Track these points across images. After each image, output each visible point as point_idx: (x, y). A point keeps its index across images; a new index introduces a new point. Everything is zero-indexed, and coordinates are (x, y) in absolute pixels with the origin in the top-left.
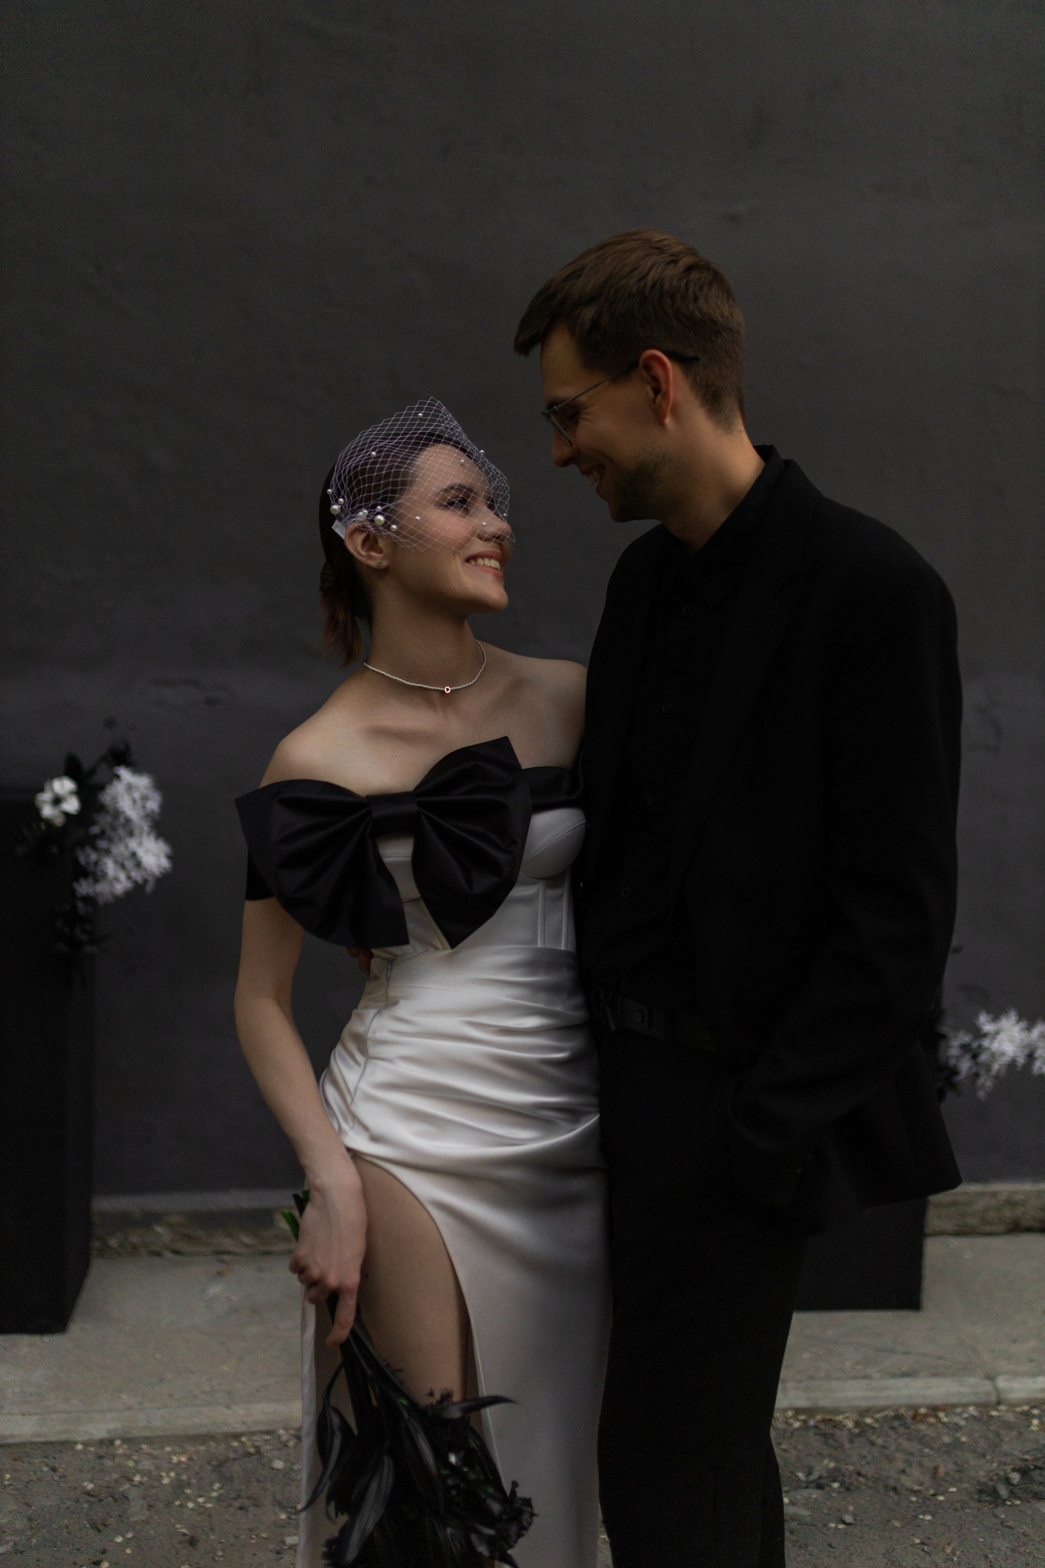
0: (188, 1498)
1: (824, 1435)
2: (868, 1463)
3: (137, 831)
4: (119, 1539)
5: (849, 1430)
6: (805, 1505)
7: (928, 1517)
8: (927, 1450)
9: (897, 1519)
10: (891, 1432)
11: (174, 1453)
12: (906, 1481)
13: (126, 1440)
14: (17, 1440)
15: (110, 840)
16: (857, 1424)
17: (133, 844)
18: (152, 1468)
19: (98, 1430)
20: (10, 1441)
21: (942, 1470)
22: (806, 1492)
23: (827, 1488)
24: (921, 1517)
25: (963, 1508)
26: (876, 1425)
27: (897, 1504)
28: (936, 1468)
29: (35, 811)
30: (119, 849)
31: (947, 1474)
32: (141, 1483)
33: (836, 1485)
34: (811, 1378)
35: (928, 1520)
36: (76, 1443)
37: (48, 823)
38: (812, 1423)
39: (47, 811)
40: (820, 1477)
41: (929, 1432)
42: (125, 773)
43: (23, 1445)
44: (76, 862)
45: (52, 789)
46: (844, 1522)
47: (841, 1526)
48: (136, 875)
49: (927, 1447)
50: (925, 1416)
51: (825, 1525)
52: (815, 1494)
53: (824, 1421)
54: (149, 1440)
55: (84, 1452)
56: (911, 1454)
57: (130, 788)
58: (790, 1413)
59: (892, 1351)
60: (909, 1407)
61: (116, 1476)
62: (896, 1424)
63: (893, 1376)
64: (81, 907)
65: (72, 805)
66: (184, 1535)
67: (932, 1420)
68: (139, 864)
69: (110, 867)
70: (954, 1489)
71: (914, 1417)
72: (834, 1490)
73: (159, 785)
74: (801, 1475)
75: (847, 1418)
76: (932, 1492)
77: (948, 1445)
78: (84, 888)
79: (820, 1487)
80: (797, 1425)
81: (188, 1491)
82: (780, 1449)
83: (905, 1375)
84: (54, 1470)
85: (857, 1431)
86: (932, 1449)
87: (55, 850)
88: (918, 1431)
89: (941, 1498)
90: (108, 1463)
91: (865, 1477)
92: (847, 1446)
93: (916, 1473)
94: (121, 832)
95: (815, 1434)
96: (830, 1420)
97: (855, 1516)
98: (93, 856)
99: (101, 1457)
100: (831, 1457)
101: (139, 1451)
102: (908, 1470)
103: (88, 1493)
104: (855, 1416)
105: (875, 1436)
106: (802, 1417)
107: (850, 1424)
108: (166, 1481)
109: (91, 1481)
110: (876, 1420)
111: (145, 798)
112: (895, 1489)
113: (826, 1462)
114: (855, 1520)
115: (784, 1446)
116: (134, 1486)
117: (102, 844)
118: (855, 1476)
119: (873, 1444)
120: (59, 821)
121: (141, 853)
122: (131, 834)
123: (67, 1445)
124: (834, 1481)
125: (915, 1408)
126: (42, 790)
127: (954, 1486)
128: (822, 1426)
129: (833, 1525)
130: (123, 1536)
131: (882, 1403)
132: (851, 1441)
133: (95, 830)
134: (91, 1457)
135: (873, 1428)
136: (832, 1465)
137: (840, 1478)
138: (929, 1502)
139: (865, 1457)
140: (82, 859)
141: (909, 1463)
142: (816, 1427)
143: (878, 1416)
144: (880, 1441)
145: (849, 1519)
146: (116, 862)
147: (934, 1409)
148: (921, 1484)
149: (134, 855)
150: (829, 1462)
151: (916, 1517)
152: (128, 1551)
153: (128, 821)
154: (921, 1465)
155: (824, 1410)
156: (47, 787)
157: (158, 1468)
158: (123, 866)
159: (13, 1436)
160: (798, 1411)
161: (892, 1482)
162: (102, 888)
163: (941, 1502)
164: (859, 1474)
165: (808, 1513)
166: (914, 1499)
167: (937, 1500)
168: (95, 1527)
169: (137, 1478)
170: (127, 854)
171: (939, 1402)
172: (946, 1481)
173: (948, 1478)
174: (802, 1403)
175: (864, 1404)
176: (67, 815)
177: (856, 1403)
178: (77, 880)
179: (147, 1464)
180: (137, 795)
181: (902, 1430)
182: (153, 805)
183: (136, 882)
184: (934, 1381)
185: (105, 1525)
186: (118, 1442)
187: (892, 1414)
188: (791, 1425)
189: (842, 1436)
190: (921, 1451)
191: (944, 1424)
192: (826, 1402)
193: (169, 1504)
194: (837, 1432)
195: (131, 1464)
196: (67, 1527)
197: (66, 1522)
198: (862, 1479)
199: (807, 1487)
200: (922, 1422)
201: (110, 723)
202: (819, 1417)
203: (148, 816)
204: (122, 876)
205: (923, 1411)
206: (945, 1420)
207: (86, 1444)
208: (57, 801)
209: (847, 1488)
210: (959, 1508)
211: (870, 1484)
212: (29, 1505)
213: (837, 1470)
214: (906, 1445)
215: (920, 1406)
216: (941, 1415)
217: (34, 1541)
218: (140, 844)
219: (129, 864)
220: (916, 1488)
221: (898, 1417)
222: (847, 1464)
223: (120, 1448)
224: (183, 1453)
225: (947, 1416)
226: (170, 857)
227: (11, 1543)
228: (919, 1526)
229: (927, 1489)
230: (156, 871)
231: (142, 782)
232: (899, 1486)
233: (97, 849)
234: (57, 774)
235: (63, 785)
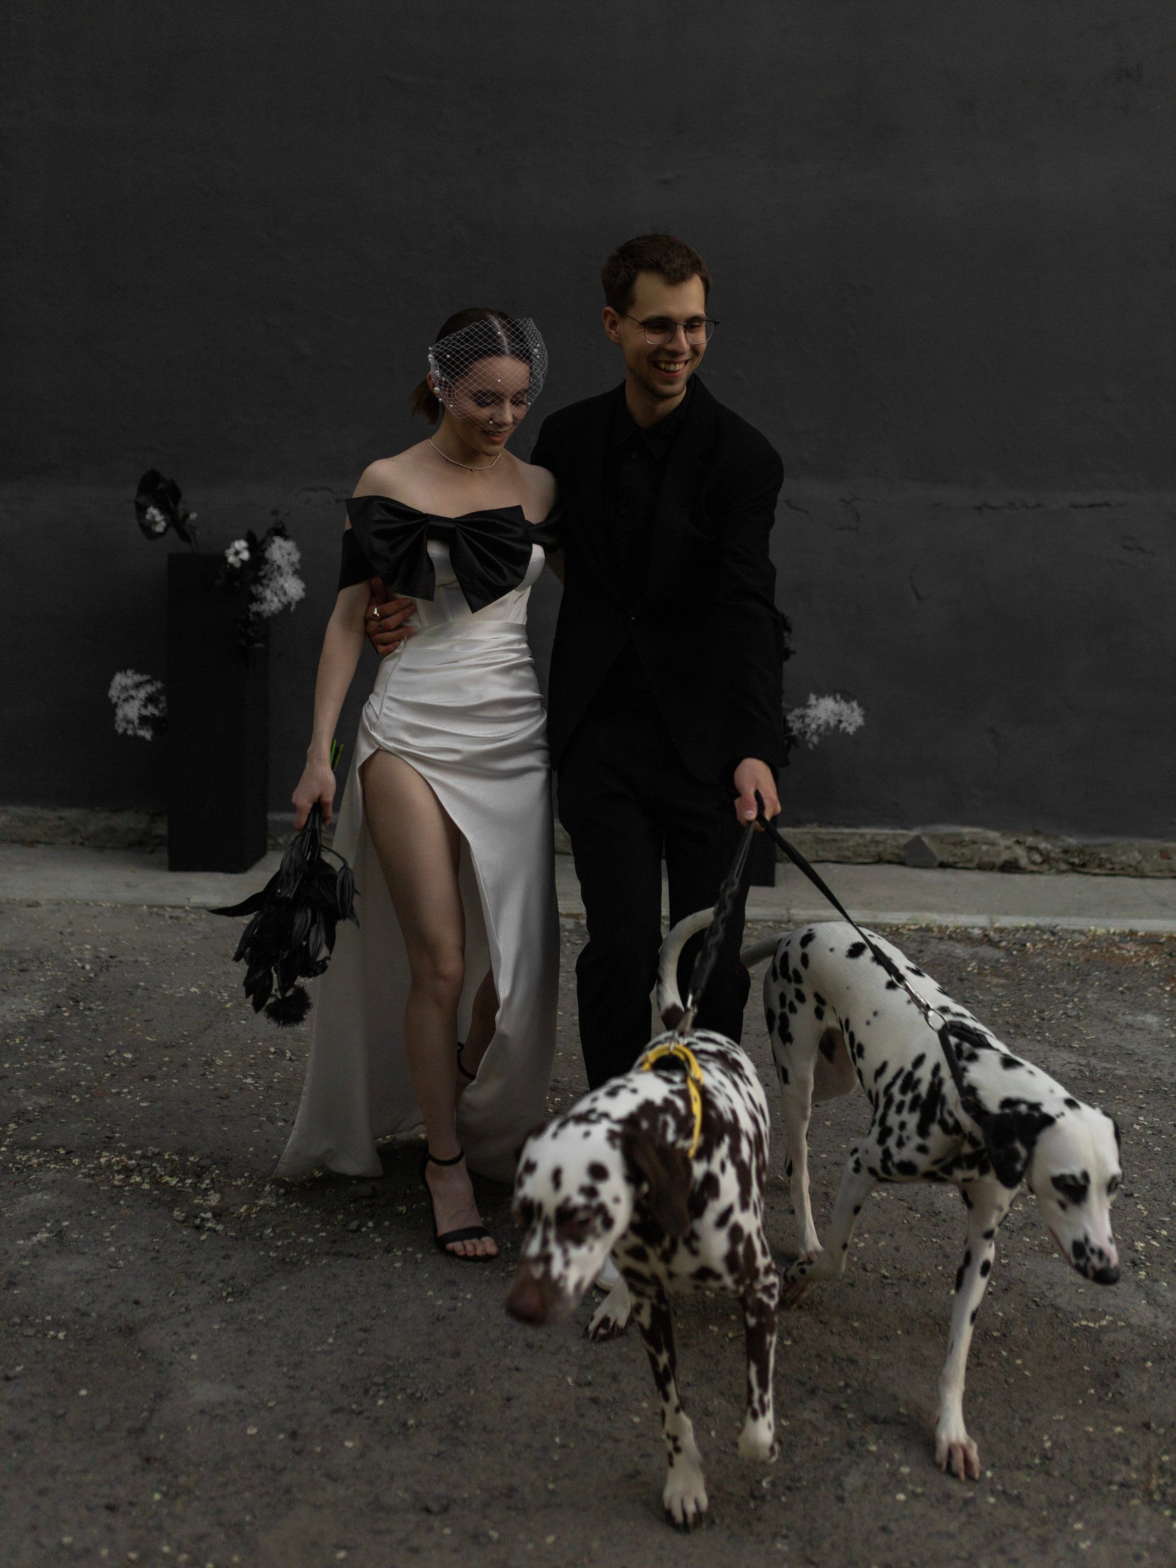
3: (285, 574)
15: (270, 579)
17: (281, 581)
29: (225, 558)
30: (272, 584)
37: (232, 566)
39: (231, 559)
42: (280, 541)
44: (251, 592)
45: (234, 547)
48: (283, 599)
57: (280, 547)
64: (252, 619)
65: (245, 556)
68: (285, 594)
69: (268, 594)
73: (300, 547)
78: (254, 607)
87: (237, 584)
94: (275, 573)
98: (260, 589)
111: (290, 555)
117: (266, 581)
120: (238, 565)
121: (286, 585)
122: (281, 575)
126: (229, 547)
133: (262, 573)
140: (254, 591)
146: (272, 591)
149: (282, 587)
153: (279, 567)
156: (232, 545)
158: (276, 594)
162: (265, 607)
170: (279, 587)
176: (242, 561)
178: (251, 603)
180: (285, 554)
182: (296, 557)
183: (283, 603)
203: (292, 564)
204: (276, 600)
208: (237, 553)
218: (286, 581)
219: (279, 592)
226: (304, 590)
230: (297, 598)
231: (289, 545)
233: (262, 585)
234: (238, 539)
235: (240, 544)
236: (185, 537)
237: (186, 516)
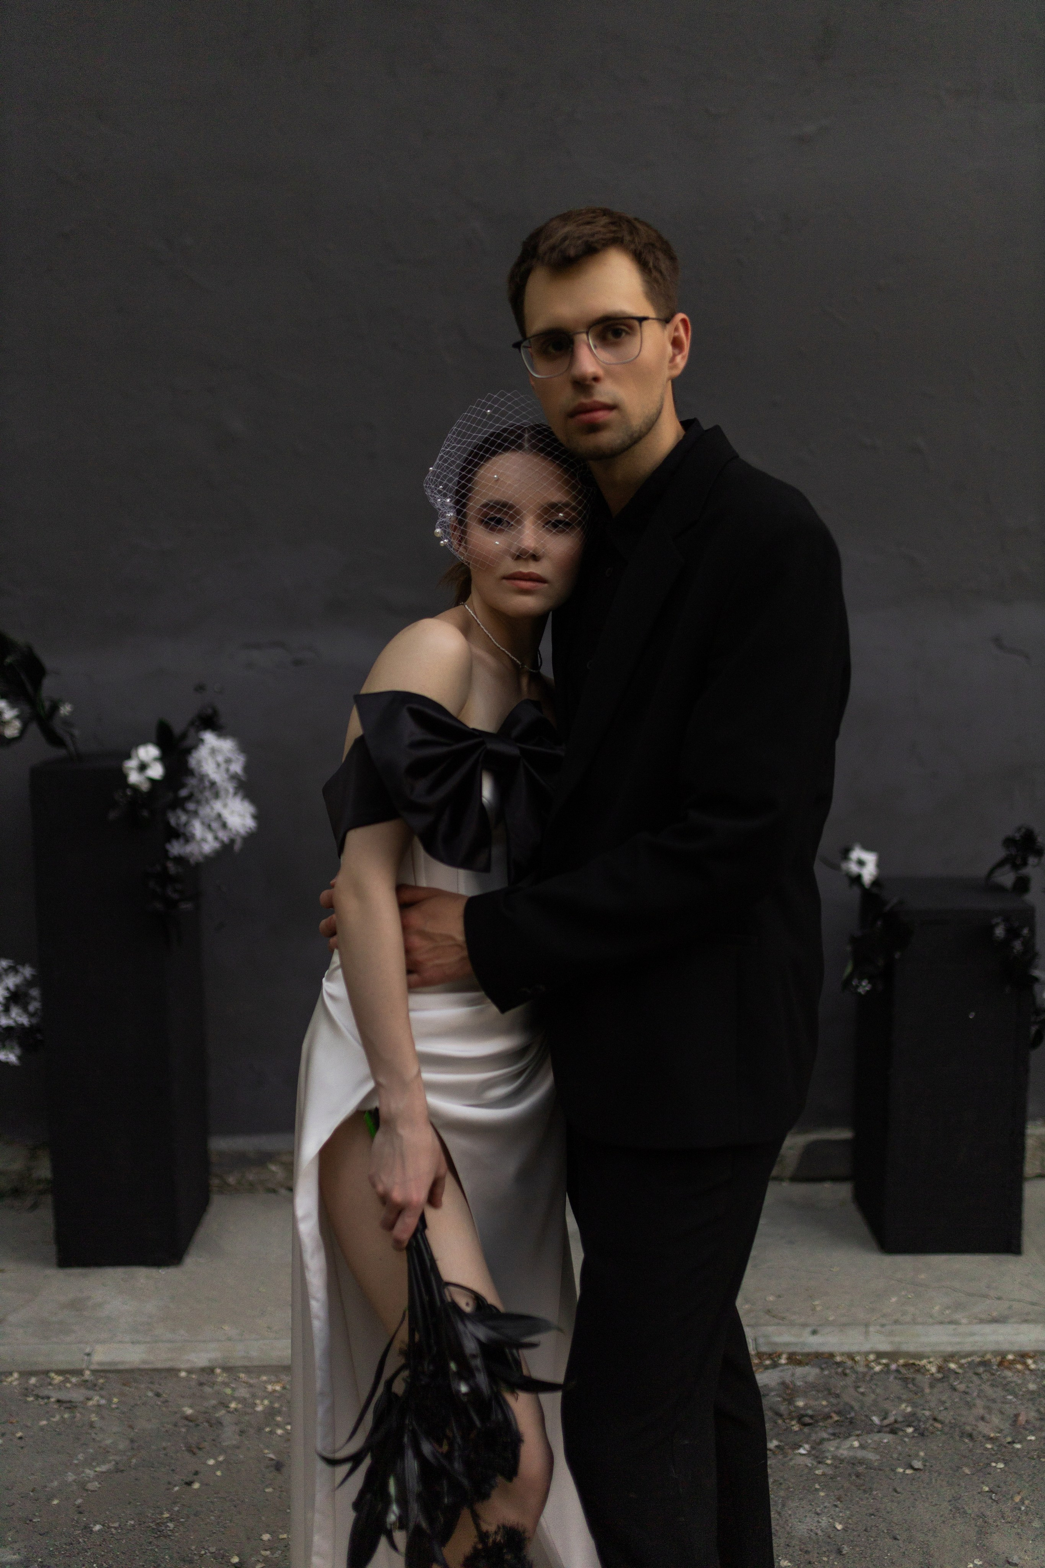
0: (278, 1425)
1: (905, 1380)
2: (946, 1409)
3: (222, 793)
4: (211, 1462)
5: (932, 1374)
6: (875, 1450)
7: (1001, 1465)
8: (1010, 1397)
9: (968, 1466)
10: (975, 1378)
11: (269, 1382)
12: (983, 1428)
13: (227, 1369)
14: (127, 1366)
15: (198, 802)
16: (940, 1369)
17: (218, 806)
18: (247, 1396)
19: (200, 1358)
20: (121, 1367)
21: (1022, 1419)
22: (877, 1437)
23: (901, 1433)
24: (994, 1464)
25: (1039, 1457)
26: (960, 1371)
27: (970, 1451)
28: (1017, 1416)
29: (124, 777)
30: (205, 811)
31: (1027, 1422)
32: (236, 1410)
33: (910, 1430)
34: (896, 1322)
35: (1000, 1469)
36: (179, 1370)
37: (135, 788)
38: (893, 1367)
39: (134, 778)
40: (896, 1421)
41: (1015, 1379)
42: (210, 738)
43: (131, 1371)
44: (168, 823)
45: (137, 756)
46: (912, 1468)
47: (909, 1472)
48: (223, 836)
49: (1011, 1394)
50: (1012, 1362)
51: (893, 1470)
52: (887, 1438)
53: (905, 1365)
54: (248, 1370)
55: (187, 1379)
56: (994, 1401)
57: (213, 751)
58: (872, 1357)
59: (986, 1296)
60: (996, 1353)
61: (214, 1402)
62: (981, 1370)
63: (982, 1321)
64: (172, 868)
65: (156, 771)
66: (272, 1459)
67: (1019, 1367)
68: (224, 825)
69: (197, 829)
70: (1033, 1438)
71: (1000, 1364)
72: (907, 1435)
73: (244, 747)
74: (876, 1419)
75: (930, 1363)
76: (1009, 1439)
77: (1032, 1392)
78: (176, 848)
79: (893, 1432)
80: (878, 1368)
81: (279, 1419)
82: (858, 1392)
83: (994, 1321)
84: (158, 1395)
85: (939, 1376)
86: (1016, 1396)
87: (145, 813)
88: (1005, 1378)
89: (1018, 1446)
90: (207, 1390)
91: (942, 1423)
92: (927, 1391)
93: (996, 1420)
94: (208, 794)
95: (896, 1378)
96: (914, 1364)
97: (925, 1461)
98: (184, 818)
99: (201, 1384)
100: (910, 1402)
101: (237, 1379)
102: (987, 1416)
103: (187, 1418)
104: (939, 1362)
105: (958, 1382)
106: (884, 1361)
107: (934, 1370)
108: (259, 1408)
109: (191, 1407)
110: (961, 1366)
111: (228, 761)
112: (970, 1436)
113: (903, 1406)
114: (925, 1466)
115: (862, 1390)
116: (229, 1412)
117: (191, 806)
118: (931, 1422)
119: (954, 1389)
120: (145, 787)
121: (227, 815)
122: (217, 796)
123: (173, 1372)
124: (909, 1426)
125: (1003, 1355)
126: (128, 757)
127: (1033, 1435)
128: (903, 1370)
129: (901, 1470)
130: (215, 1459)
131: (968, 1348)
132: (932, 1386)
133: (184, 793)
134: (193, 1383)
135: (956, 1373)
136: (909, 1409)
137: (915, 1424)
138: (1004, 1450)
139: (944, 1402)
140: (173, 821)
141: (989, 1409)
142: (897, 1371)
143: (963, 1361)
144: (962, 1387)
145: (918, 1464)
146: (203, 823)
147: (1023, 1356)
148: (1001, 1431)
149: (219, 816)
150: (906, 1407)
151: (989, 1465)
152: (219, 1473)
153: (213, 784)
154: (1002, 1413)
155: (908, 1355)
156: (133, 753)
157: (254, 1396)
158: (209, 827)
159: (123, 1363)
160: (880, 1355)
161: (968, 1428)
162: (190, 849)
163: (1018, 1449)
164: (935, 1419)
165: (878, 1457)
166: (989, 1446)
167: (1013, 1448)
168: (190, 1450)
169: (233, 1405)
170: (213, 815)
171: (1028, 1348)
172: (1026, 1429)
173: (1028, 1427)
174: (885, 1347)
175: (950, 1349)
176: (152, 781)
177: (942, 1348)
178: (169, 840)
179: (243, 1392)
180: (220, 759)
181: (985, 1376)
182: (237, 767)
183: (222, 842)
184: (1025, 1327)
185: (200, 1449)
186: (218, 1371)
187: (978, 1359)
188: (872, 1368)
189: (923, 1381)
190: (1004, 1397)
191: (1031, 1370)
192: (911, 1348)
193: (260, 1430)
194: (919, 1377)
195: (228, 1391)
196: (164, 1449)
197: (164, 1444)
198: (939, 1426)
199: (879, 1432)
200: (1009, 1369)
201: (200, 688)
202: (901, 1361)
203: (234, 777)
204: (210, 837)
205: (1010, 1357)
206: (1033, 1366)
207: (189, 1371)
208: (143, 767)
209: (921, 1434)
210: (1035, 1457)
211: (946, 1429)
212: (131, 1427)
213: (913, 1414)
214: (989, 1391)
215: (1008, 1352)
216: (1030, 1361)
217: (134, 1461)
218: (225, 805)
219: (215, 825)
220: (992, 1435)
221: (985, 1363)
222: (924, 1409)
223: (221, 1376)
224: (278, 1382)
225: (1035, 1362)
226: (255, 817)
227: (113, 1463)
228: (989, 1474)
229: (1005, 1437)
230: (242, 831)
231: (227, 745)
232: (975, 1433)
233: (186, 811)
234: (144, 741)
235: (148, 752)
236: (54, 739)
237: (55, 708)
